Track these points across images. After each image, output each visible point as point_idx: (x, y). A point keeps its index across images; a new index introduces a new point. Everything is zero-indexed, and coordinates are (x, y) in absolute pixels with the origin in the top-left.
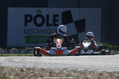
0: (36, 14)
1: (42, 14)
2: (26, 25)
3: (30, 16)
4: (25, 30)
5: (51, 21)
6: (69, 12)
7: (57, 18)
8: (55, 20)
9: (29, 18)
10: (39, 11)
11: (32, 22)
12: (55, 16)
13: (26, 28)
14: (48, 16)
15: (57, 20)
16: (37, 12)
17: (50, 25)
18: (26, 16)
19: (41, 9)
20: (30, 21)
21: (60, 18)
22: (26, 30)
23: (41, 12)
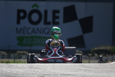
0: (31, 9)
1: (39, 9)
2: (18, 22)
3: (24, 11)
4: (17, 29)
5: (50, 19)
7: (57, 15)
8: (55, 17)
9: (22, 14)
10: (35, 5)
11: (27, 19)
12: (55, 12)
13: (19, 27)
14: (46, 12)
15: (58, 17)
16: (33, 7)
17: (49, 23)
18: (19, 11)
19: (38, 3)
20: (24, 17)
21: (61, 15)
22: (19, 29)
23: (37, 7)
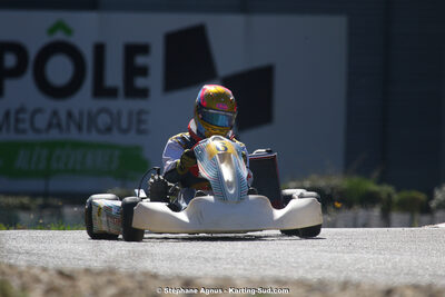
0: (46, 40)
1: (75, 40)
3: (19, 49)
5: (114, 76)
6: (198, 33)
7: (140, 60)
8: (132, 70)
9: (10, 60)
10: (60, 26)
11: (28, 77)
12: (134, 50)
14: (100, 50)
15: (144, 71)
16: (52, 31)
17: (111, 93)
20: (18, 72)
21: (155, 61)
23: (68, 31)
